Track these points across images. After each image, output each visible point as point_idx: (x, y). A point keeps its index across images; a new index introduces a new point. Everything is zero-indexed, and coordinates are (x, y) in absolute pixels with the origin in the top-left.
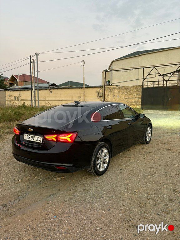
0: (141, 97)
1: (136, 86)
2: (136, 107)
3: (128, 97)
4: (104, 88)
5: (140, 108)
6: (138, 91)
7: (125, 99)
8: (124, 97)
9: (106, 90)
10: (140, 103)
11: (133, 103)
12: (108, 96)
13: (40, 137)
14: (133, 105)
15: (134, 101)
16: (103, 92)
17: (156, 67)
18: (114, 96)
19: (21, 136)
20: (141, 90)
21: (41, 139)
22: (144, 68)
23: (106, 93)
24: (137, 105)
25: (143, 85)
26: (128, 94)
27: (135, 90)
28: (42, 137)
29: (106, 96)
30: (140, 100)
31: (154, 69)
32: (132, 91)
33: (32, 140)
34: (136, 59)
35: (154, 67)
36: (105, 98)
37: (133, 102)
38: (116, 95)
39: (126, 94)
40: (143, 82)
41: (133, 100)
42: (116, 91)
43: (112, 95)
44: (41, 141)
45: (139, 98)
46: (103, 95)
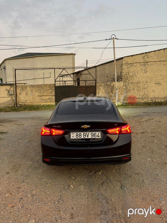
0: (54, 94)
1: (49, 84)
2: (51, 104)
3: (41, 95)
4: (15, 86)
5: (55, 104)
6: (51, 89)
7: (39, 97)
8: (37, 95)
9: (17, 88)
10: (54, 100)
11: (48, 101)
12: (20, 94)
13: (97, 133)
14: (48, 102)
15: (49, 98)
16: (15, 90)
17: (65, 69)
18: (27, 94)
19: (66, 136)
20: (54, 88)
21: (100, 135)
22: (54, 69)
23: (18, 91)
24: (51, 102)
25: (55, 84)
26: (42, 92)
27: (49, 89)
28: (100, 133)
29: (18, 94)
30: (54, 97)
31: (64, 70)
32: (45, 89)
33: (86, 137)
34: (31, 60)
35: (64, 69)
36: (17, 96)
37: (47, 99)
38: (29, 93)
39: (40, 92)
40: (55, 81)
41: (47, 97)
42: (29, 89)
43: (24, 93)
44: (99, 136)
45: (52, 95)
46: (15, 93)
